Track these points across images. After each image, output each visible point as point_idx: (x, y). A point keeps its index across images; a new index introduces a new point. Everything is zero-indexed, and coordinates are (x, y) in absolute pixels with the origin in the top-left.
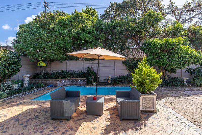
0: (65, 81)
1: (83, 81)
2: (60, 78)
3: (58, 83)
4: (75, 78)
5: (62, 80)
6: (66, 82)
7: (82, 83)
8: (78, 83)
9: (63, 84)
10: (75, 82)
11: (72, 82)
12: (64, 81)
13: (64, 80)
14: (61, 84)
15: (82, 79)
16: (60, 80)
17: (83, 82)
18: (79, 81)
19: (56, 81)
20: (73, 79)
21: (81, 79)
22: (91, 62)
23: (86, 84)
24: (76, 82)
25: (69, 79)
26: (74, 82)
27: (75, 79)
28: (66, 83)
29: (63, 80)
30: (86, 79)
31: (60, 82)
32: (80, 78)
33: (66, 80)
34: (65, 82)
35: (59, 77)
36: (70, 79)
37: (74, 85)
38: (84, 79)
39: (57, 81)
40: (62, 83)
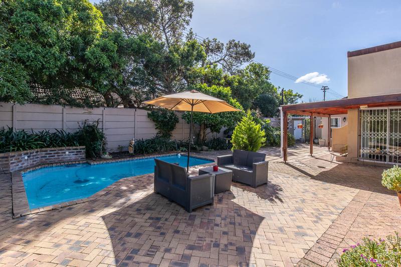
0: (28, 157)
1: (77, 152)
2: (11, 148)
3: (12, 163)
4: (54, 146)
5: (21, 155)
6: (31, 159)
7: (73, 157)
8: (63, 158)
9: (23, 164)
10: (54, 156)
11: (44, 159)
12: (26, 158)
13: (27, 154)
14: (20, 165)
15: (74, 147)
16: (16, 154)
17: (76, 154)
18: (67, 153)
19: (7, 157)
20: (48, 149)
21: (71, 148)
22: (86, 111)
23: (83, 158)
24: (56, 157)
25: (37, 152)
26: (49, 156)
27: (53, 149)
28: (30, 162)
29: (25, 154)
30: (84, 147)
31: (16, 159)
32: (68, 148)
33: (31, 153)
34: (28, 160)
35: (9, 148)
36: (39, 150)
37: (54, 165)
38: (79, 147)
39: (10, 159)
40: (21, 161)
